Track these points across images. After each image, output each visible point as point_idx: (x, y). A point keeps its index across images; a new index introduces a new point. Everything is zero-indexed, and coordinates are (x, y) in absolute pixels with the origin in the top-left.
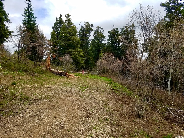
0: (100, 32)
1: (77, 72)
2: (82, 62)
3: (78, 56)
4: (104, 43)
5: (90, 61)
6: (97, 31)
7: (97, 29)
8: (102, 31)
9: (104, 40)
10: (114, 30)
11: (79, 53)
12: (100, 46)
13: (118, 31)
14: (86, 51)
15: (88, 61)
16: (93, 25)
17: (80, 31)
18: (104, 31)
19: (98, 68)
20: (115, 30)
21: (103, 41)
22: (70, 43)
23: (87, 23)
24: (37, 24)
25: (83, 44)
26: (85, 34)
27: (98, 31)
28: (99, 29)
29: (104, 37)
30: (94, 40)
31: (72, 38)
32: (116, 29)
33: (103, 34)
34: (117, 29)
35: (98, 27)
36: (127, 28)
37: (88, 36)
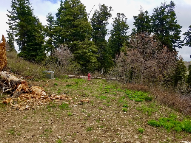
0: (121, 20)
1: (81, 77)
2: (94, 60)
3: (87, 51)
4: (127, 35)
5: (107, 60)
6: (117, 19)
7: (117, 17)
8: (124, 19)
9: (127, 31)
10: (142, 15)
11: (89, 47)
12: (121, 39)
13: (148, 15)
14: (102, 45)
15: (104, 59)
16: (112, 9)
17: (93, 17)
18: (126, 19)
19: (119, 69)
20: (144, 15)
21: (126, 33)
22: (75, 30)
23: (103, 6)
24: (31, 9)
25: (98, 35)
26: (100, 22)
27: (119, 19)
28: (120, 16)
29: (127, 27)
30: (113, 32)
31: (78, 22)
32: (145, 13)
33: (126, 23)
34: (147, 12)
35: (119, 13)
36: (163, 8)
37: (104, 23)
